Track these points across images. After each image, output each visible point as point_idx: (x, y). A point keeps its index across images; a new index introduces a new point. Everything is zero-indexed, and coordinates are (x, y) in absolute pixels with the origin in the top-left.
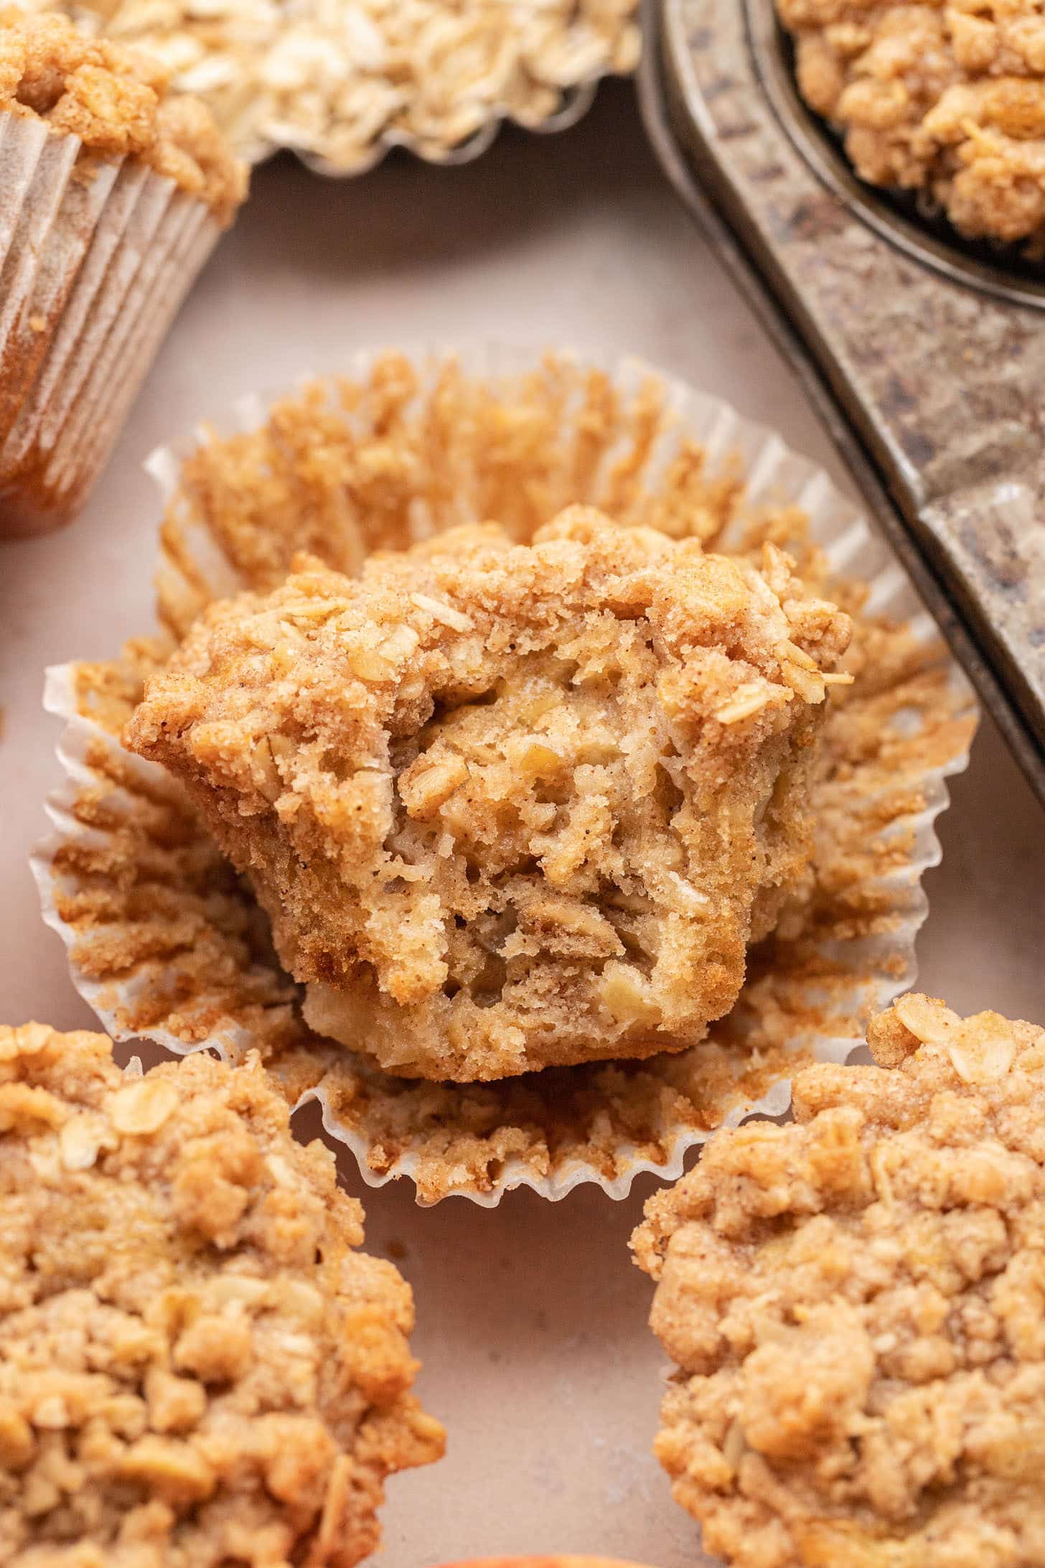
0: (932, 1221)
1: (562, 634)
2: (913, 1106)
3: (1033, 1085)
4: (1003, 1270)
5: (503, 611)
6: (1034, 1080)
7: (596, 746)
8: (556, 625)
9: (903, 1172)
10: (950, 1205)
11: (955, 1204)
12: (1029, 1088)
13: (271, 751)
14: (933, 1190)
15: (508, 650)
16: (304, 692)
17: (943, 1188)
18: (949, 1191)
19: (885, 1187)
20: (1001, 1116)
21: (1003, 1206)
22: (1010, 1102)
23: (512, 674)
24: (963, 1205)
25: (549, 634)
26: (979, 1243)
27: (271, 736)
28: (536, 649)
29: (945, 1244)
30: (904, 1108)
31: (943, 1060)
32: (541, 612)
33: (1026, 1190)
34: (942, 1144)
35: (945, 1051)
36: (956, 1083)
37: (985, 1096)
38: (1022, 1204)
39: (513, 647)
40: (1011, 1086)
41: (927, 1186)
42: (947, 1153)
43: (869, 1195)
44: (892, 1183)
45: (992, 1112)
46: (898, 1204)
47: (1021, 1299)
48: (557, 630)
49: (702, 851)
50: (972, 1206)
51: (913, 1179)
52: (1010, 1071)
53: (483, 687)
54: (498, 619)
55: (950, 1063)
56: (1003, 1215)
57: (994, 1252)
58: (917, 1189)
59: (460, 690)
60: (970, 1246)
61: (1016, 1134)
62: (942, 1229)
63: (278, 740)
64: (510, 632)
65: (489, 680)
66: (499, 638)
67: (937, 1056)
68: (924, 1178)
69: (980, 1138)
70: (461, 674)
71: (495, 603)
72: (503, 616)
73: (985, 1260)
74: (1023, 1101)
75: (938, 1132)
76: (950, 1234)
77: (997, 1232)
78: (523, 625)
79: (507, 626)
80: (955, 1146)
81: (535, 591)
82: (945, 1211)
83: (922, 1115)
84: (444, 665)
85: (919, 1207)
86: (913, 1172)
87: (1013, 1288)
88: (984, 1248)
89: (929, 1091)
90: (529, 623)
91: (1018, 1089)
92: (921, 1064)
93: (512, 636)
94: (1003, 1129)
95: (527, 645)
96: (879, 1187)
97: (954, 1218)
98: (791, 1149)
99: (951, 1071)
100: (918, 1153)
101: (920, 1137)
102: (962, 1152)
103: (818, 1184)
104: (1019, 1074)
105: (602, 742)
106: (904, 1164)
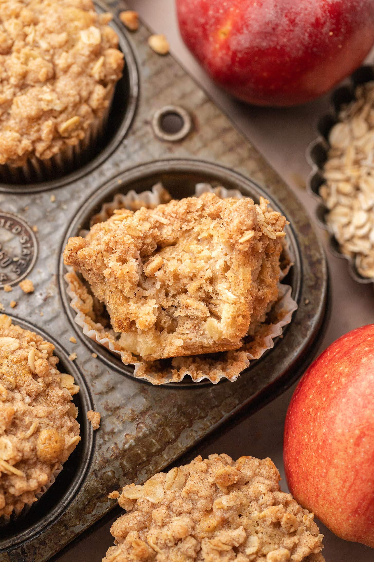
0: (176, 549)
1: (196, 224)
2: (147, 519)
3: (173, 492)
4: (201, 549)
5: (177, 217)
6: (172, 491)
7: (205, 256)
8: (194, 221)
9: (159, 541)
10: (176, 542)
11: (178, 541)
12: (173, 494)
13: (102, 256)
14: (170, 541)
15: (180, 229)
16: (112, 238)
17: (172, 539)
18: (174, 539)
19: (157, 549)
20: (171, 507)
21: (190, 533)
22: (171, 502)
23: (181, 237)
24: (180, 540)
25: (191, 224)
26: (191, 548)
27: (103, 252)
28: (188, 229)
29: (183, 553)
30: (145, 521)
31: (146, 501)
32: (189, 217)
33: (192, 524)
34: (162, 526)
35: (144, 499)
36: (154, 506)
37: (163, 504)
38: (193, 528)
39: (181, 228)
40: (169, 497)
41: (167, 541)
42: (166, 528)
43: (154, 553)
44: (158, 546)
45: (168, 507)
46: (164, 550)
47: (211, 555)
48: (194, 223)
49: (235, 283)
50: (183, 539)
51: (163, 542)
52: (165, 492)
53: (172, 240)
54: (176, 220)
55: (148, 501)
56: (191, 535)
57: (196, 547)
58: (165, 543)
59: (165, 242)
60: (189, 550)
61: (179, 510)
62: (179, 549)
63: (104, 253)
64: (180, 223)
65: (174, 238)
66: (176, 225)
67: (143, 501)
68: (166, 540)
69: (170, 517)
70: (165, 236)
71: (175, 215)
72: (178, 219)
73: (195, 550)
74: (174, 499)
75: (159, 524)
76: (182, 550)
77: (194, 541)
78: (184, 221)
79: (179, 221)
80: (166, 524)
81: (187, 211)
82: (176, 544)
83: (151, 520)
84: (159, 234)
85: (169, 548)
86: (161, 539)
87: (208, 554)
88: (193, 548)
89: (149, 513)
90: (186, 221)
91: (171, 497)
92: (141, 506)
93: (180, 225)
94: (174, 510)
95: (185, 227)
96: (156, 550)
97: (180, 545)
98: (125, 553)
99: (150, 504)
100: (159, 533)
101: (155, 528)
102: (170, 525)
103: (139, 559)
104: (168, 492)
105: (207, 254)
106: (157, 539)
